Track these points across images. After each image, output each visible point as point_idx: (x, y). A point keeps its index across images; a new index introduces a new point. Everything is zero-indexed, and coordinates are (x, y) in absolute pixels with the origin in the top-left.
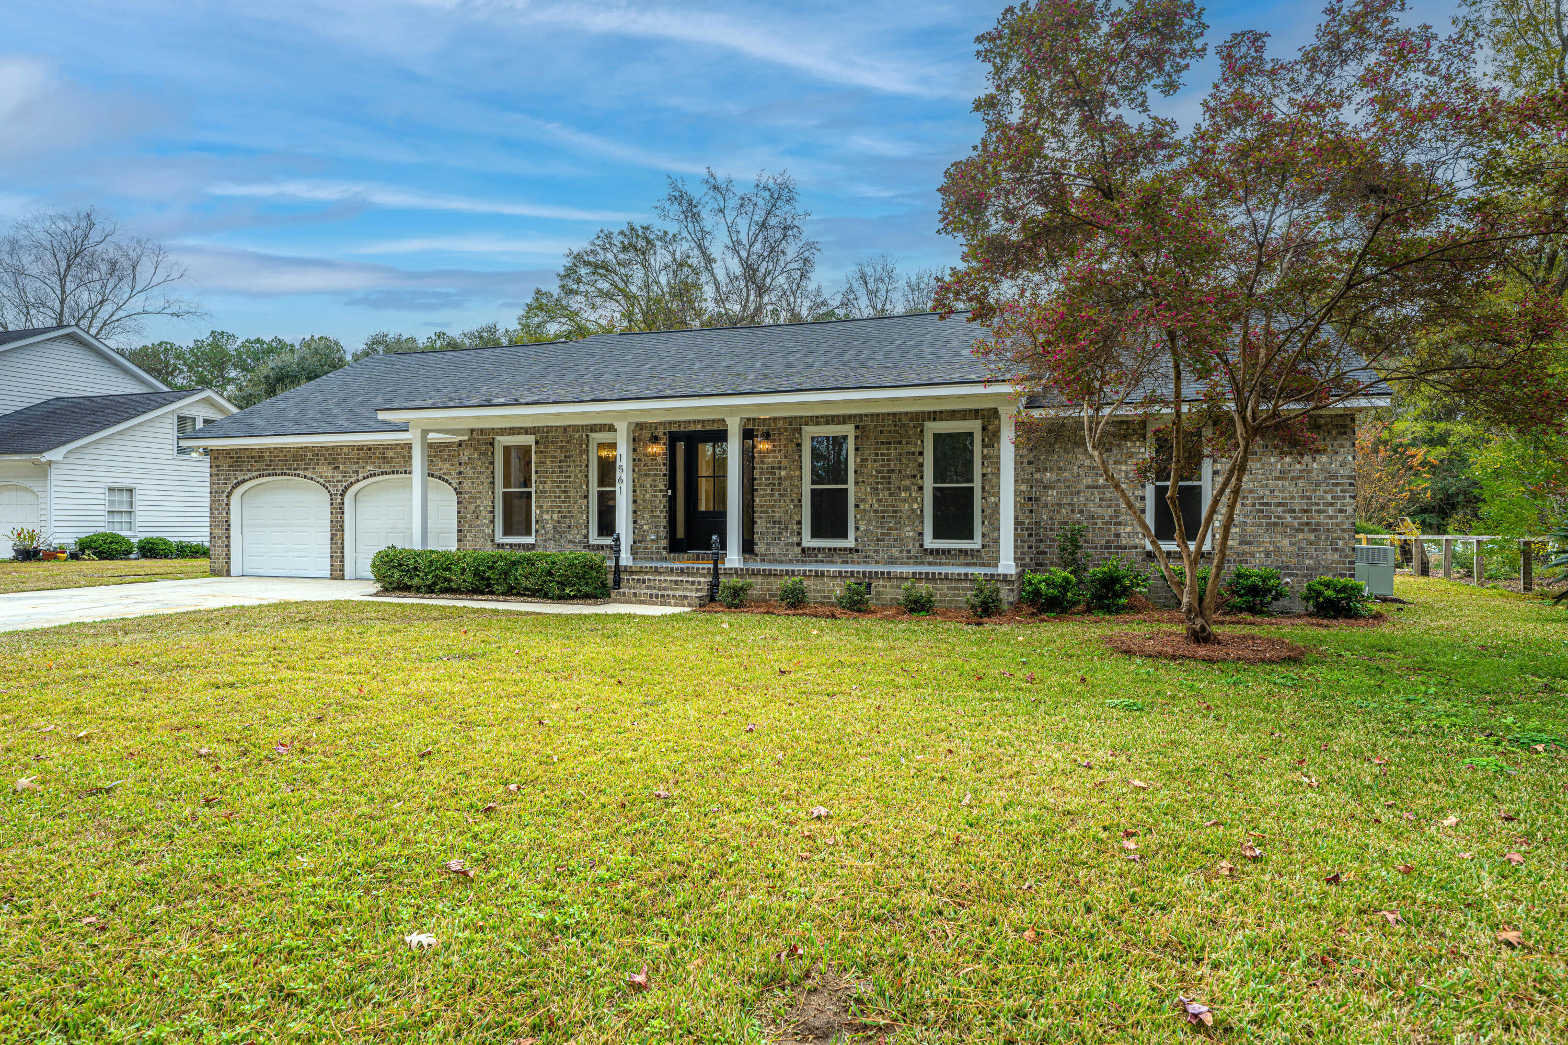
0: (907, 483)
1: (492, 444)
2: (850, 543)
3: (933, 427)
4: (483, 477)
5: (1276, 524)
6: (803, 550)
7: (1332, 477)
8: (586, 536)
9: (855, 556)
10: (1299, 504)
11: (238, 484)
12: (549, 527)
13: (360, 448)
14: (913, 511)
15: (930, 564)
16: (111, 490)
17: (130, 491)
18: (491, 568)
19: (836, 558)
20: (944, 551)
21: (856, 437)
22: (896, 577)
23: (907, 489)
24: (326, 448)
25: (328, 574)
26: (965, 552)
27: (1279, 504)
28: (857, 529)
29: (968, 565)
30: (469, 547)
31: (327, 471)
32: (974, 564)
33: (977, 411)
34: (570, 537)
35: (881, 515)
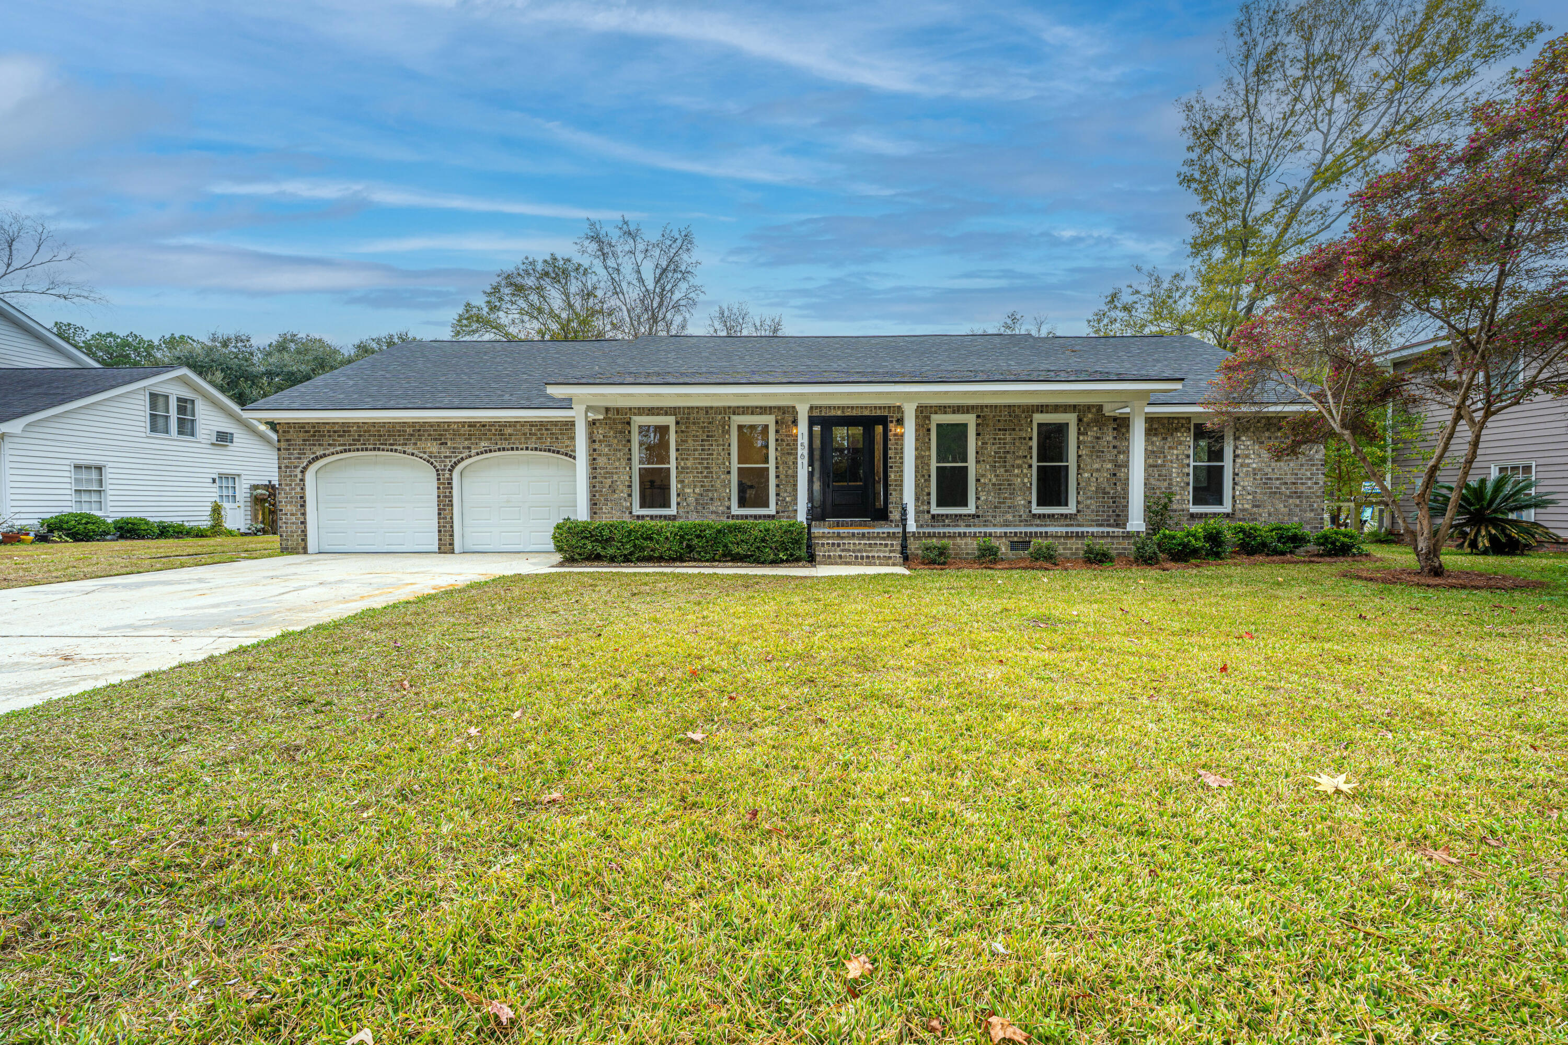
0: (1019, 462)
1: (629, 423)
2: (971, 509)
3: (1039, 418)
4: (619, 454)
5: (1275, 493)
6: (933, 516)
7: (1310, 460)
8: (729, 508)
9: (976, 520)
10: (1290, 479)
11: (316, 459)
12: (691, 500)
13: (472, 425)
14: (1024, 484)
15: (1037, 525)
16: (78, 467)
17: (99, 469)
18: (698, 536)
19: (961, 523)
20: (1049, 516)
21: (978, 425)
22: (1052, 536)
23: (1019, 467)
24: (431, 425)
25: (435, 548)
26: (1065, 516)
27: (1277, 479)
28: (978, 498)
29: (1067, 525)
30: (604, 519)
31: (433, 447)
32: (1072, 525)
33: (1075, 406)
34: (713, 508)
35: (998, 488)
